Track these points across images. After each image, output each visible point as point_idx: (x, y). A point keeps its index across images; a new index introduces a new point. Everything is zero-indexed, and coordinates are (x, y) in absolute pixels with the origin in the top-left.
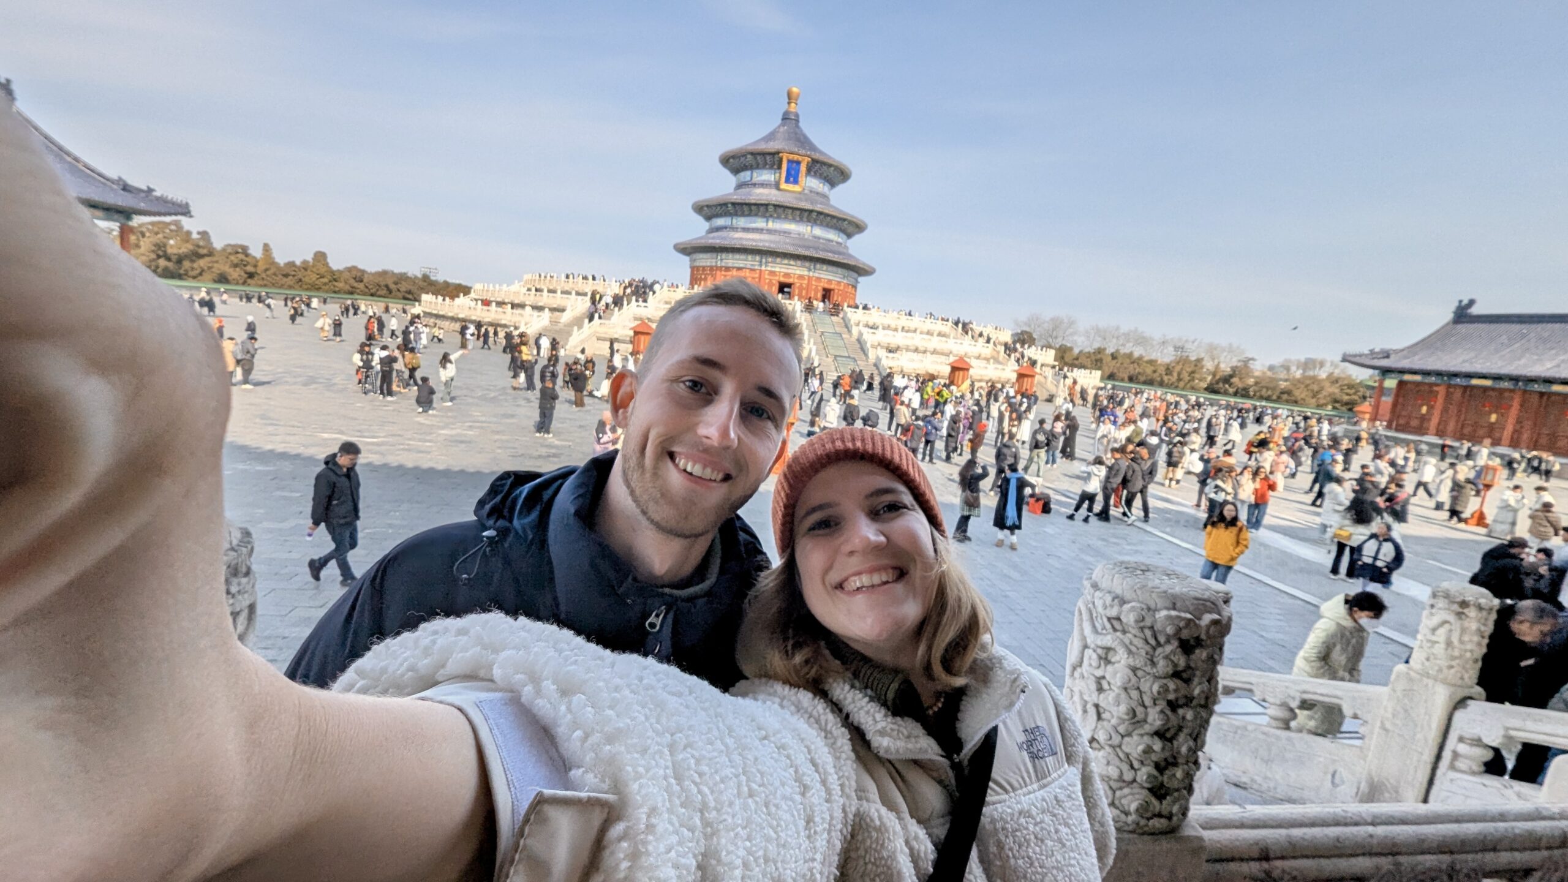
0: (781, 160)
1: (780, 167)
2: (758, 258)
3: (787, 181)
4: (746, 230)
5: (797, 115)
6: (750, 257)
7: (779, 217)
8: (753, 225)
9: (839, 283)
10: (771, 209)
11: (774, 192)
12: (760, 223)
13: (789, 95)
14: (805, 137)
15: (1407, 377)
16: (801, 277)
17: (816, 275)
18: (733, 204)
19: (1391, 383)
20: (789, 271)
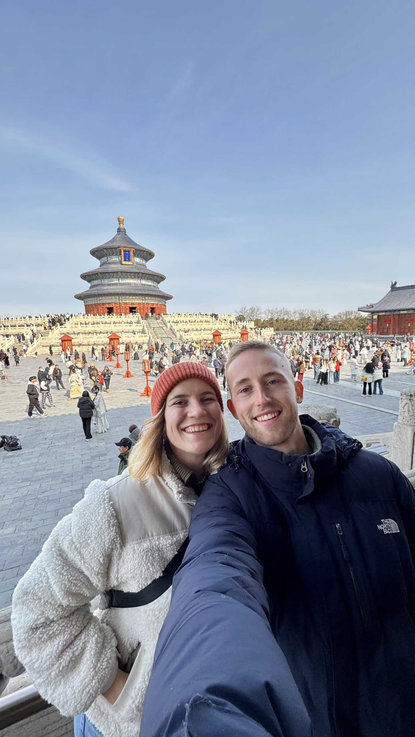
0: (120, 250)
1: (121, 254)
2: (117, 297)
3: (125, 260)
4: (108, 285)
5: (124, 229)
6: (113, 297)
7: (124, 278)
8: (113, 282)
9: (157, 304)
10: (119, 274)
11: (119, 265)
12: (116, 281)
13: (119, 220)
14: (130, 239)
15: (380, 314)
16: (139, 304)
17: (147, 302)
18: (100, 273)
19: (375, 317)
20: (133, 302)
